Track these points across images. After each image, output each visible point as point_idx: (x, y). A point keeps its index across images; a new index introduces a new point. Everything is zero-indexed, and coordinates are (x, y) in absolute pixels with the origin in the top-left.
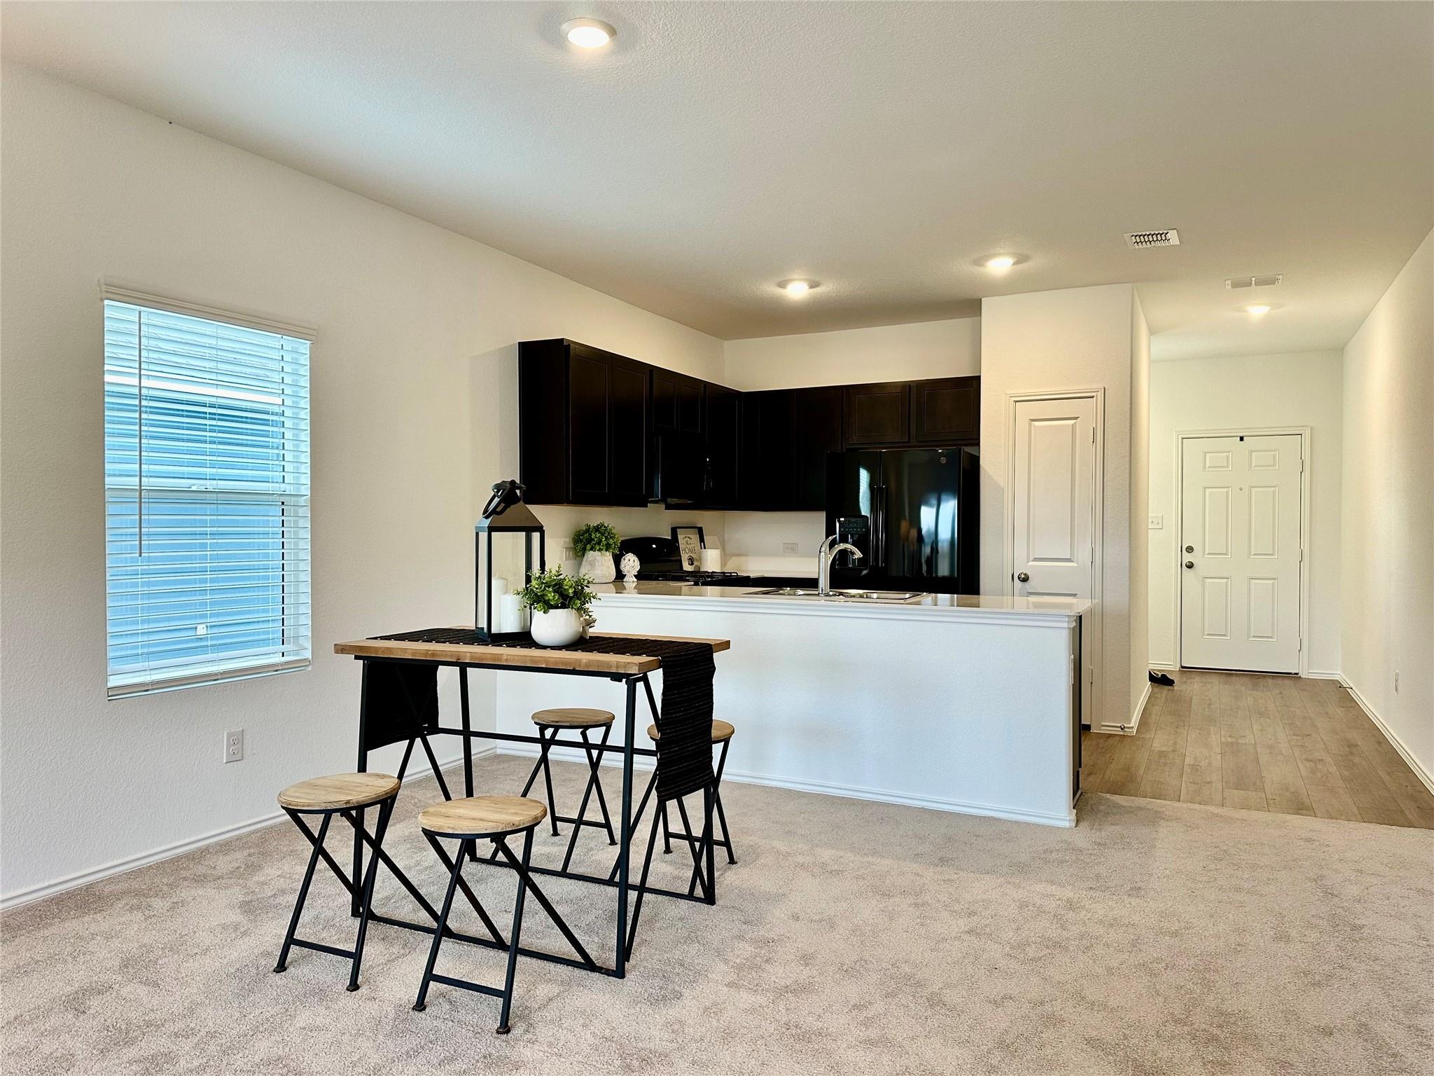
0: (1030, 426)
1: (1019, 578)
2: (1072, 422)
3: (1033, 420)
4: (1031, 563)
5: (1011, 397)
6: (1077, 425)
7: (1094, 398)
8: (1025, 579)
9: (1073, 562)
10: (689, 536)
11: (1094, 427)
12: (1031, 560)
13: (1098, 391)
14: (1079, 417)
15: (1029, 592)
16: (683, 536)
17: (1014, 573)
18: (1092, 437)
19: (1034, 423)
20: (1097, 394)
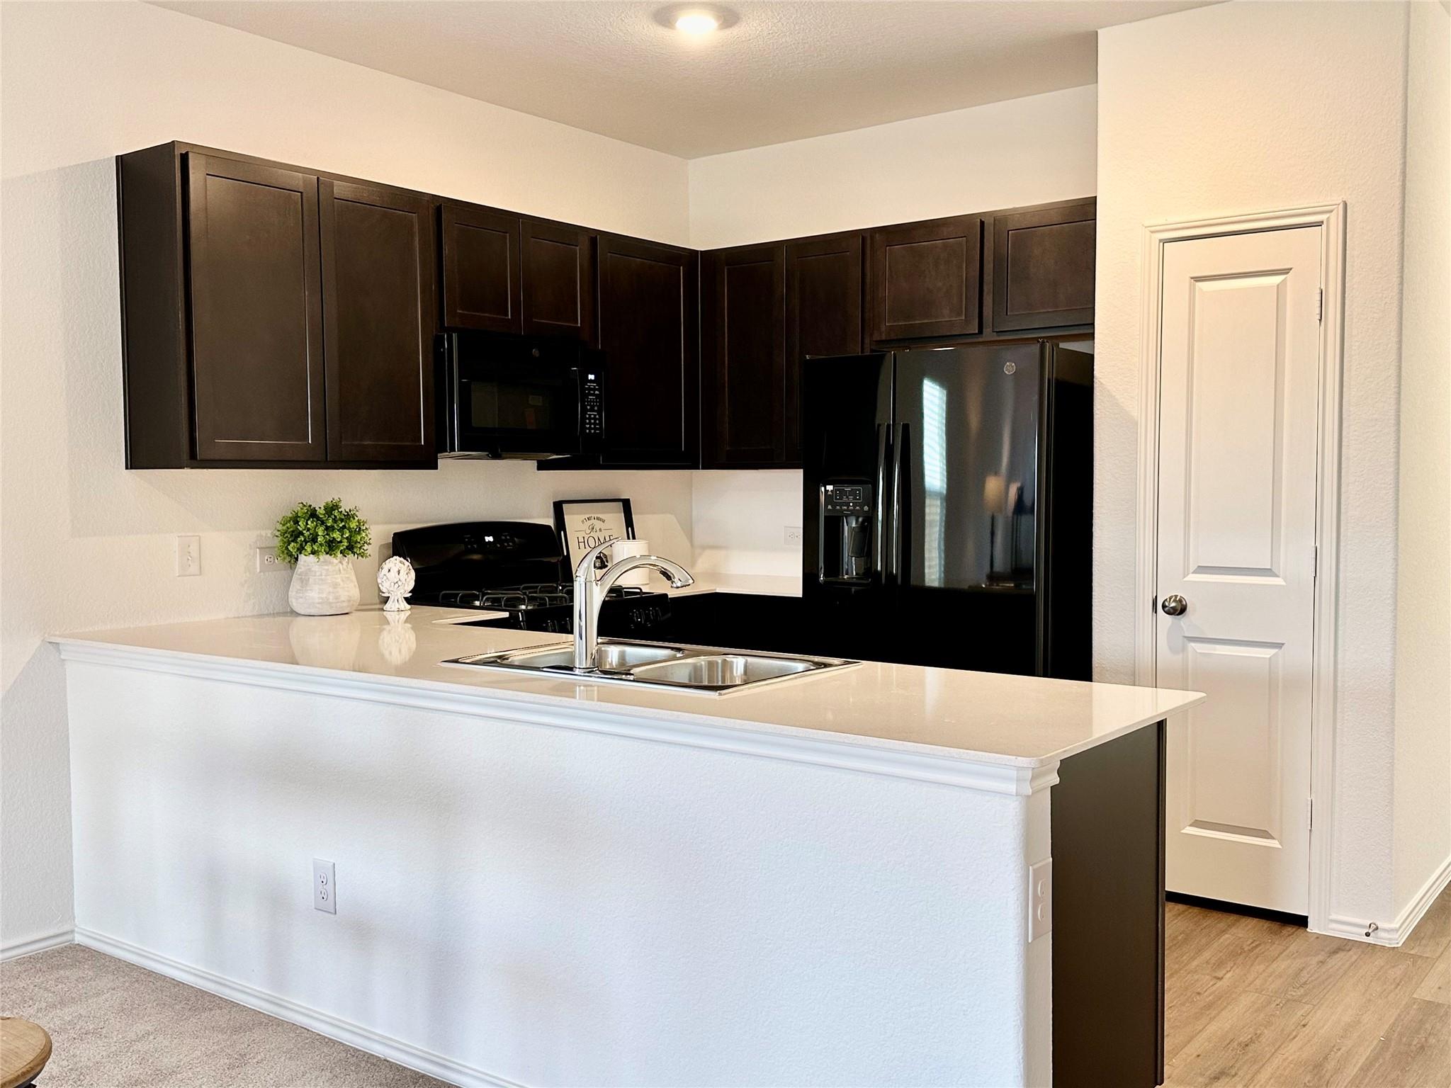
0: (1192, 291)
1: (1164, 606)
2: (1277, 279)
3: (1198, 279)
4: (1192, 577)
5: (1152, 232)
6: (1288, 284)
7: (1324, 226)
8: (1179, 609)
9: (1278, 576)
10: (598, 516)
11: (1323, 288)
12: (1191, 571)
13: (1332, 211)
14: (1291, 269)
15: (1186, 635)
16: (581, 516)
17: (1156, 597)
18: (1318, 311)
19: (1199, 284)
20: (1328, 218)
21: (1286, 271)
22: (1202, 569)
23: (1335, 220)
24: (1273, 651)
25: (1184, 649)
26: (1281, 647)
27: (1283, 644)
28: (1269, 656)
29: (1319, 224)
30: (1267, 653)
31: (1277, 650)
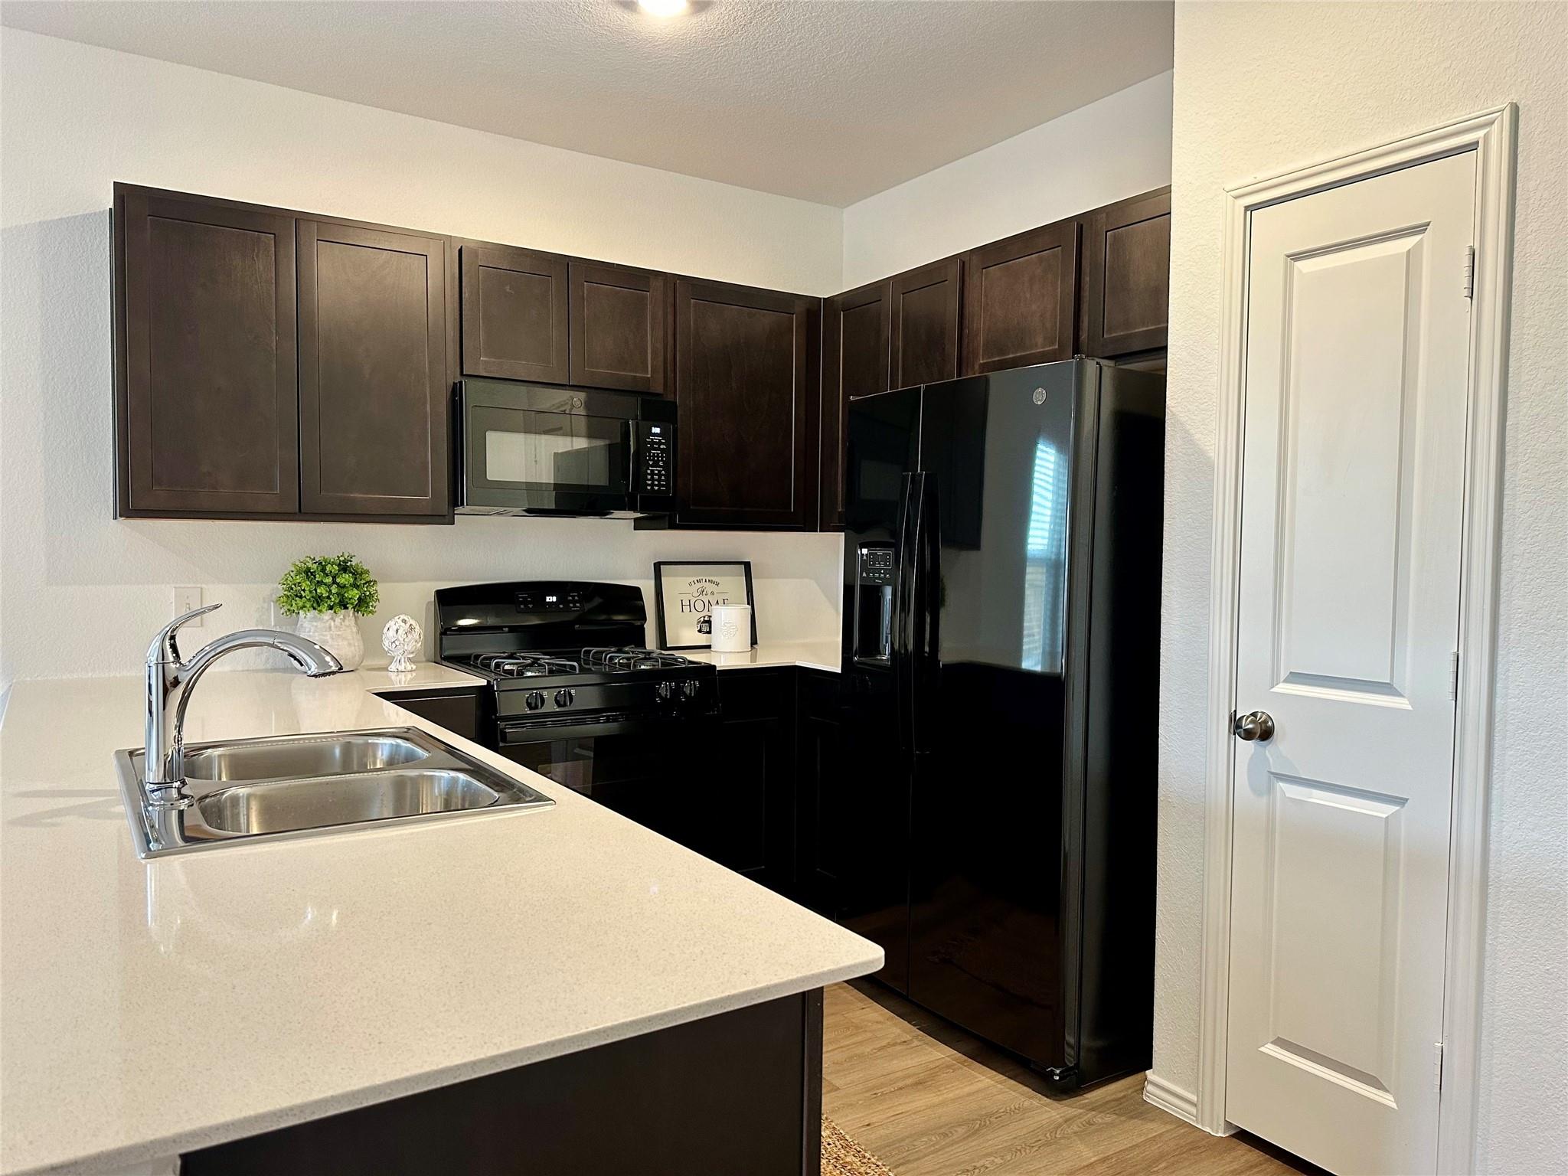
0: (1288, 275)
2: (1407, 243)
3: (1297, 257)
4: (1283, 688)
5: (1238, 197)
6: (1424, 247)
7: (1479, 149)
9: (1400, 696)
10: (711, 579)
11: (1477, 247)
12: (1282, 680)
13: (1493, 122)
14: (1428, 224)
15: (1273, 771)
16: (688, 578)
17: (1235, 711)
18: (1466, 283)
19: (1298, 264)
20: (1486, 137)
21: (1421, 229)
22: (1295, 678)
23: (1498, 139)
24: (1392, 809)
25: (1270, 790)
26: (1404, 804)
27: (1407, 800)
28: (1384, 816)
29: (1473, 146)
30: (1384, 810)
31: (1398, 808)
